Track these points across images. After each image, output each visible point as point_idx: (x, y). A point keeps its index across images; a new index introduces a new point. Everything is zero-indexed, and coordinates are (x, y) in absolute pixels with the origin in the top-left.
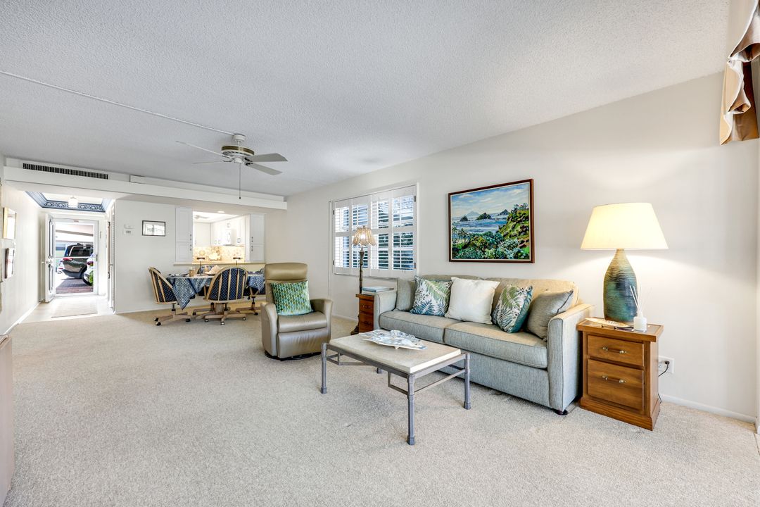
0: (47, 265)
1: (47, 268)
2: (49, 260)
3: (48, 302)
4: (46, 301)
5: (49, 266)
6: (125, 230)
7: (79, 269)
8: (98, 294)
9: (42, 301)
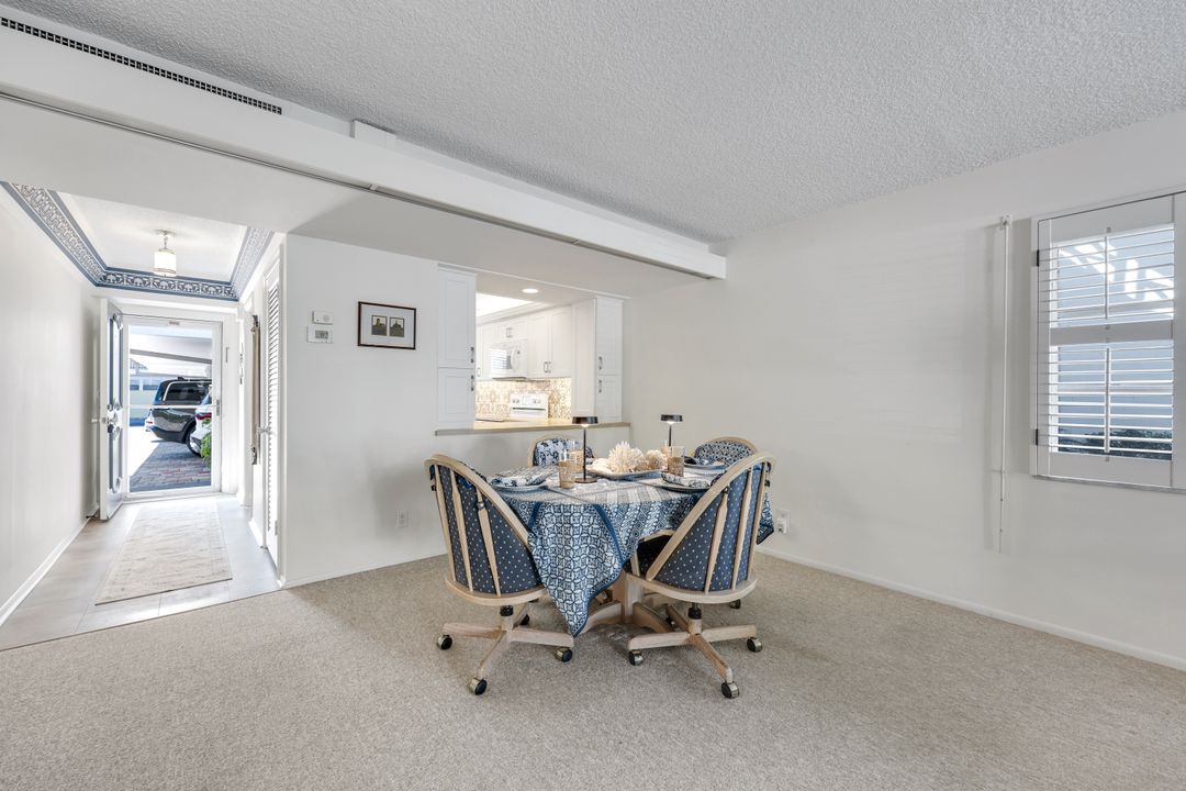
0: (104, 427)
1: (105, 435)
2: (110, 415)
3: (106, 521)
4: (103, 517)
5: (110, 429)
6: (314, 328)
7: (182, 425)
8: (221, 491)
9: (93, 518)
